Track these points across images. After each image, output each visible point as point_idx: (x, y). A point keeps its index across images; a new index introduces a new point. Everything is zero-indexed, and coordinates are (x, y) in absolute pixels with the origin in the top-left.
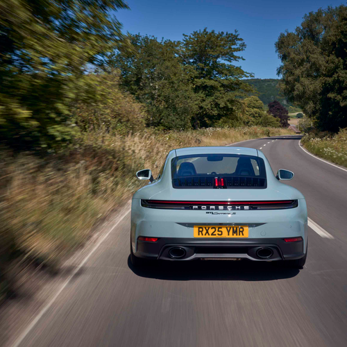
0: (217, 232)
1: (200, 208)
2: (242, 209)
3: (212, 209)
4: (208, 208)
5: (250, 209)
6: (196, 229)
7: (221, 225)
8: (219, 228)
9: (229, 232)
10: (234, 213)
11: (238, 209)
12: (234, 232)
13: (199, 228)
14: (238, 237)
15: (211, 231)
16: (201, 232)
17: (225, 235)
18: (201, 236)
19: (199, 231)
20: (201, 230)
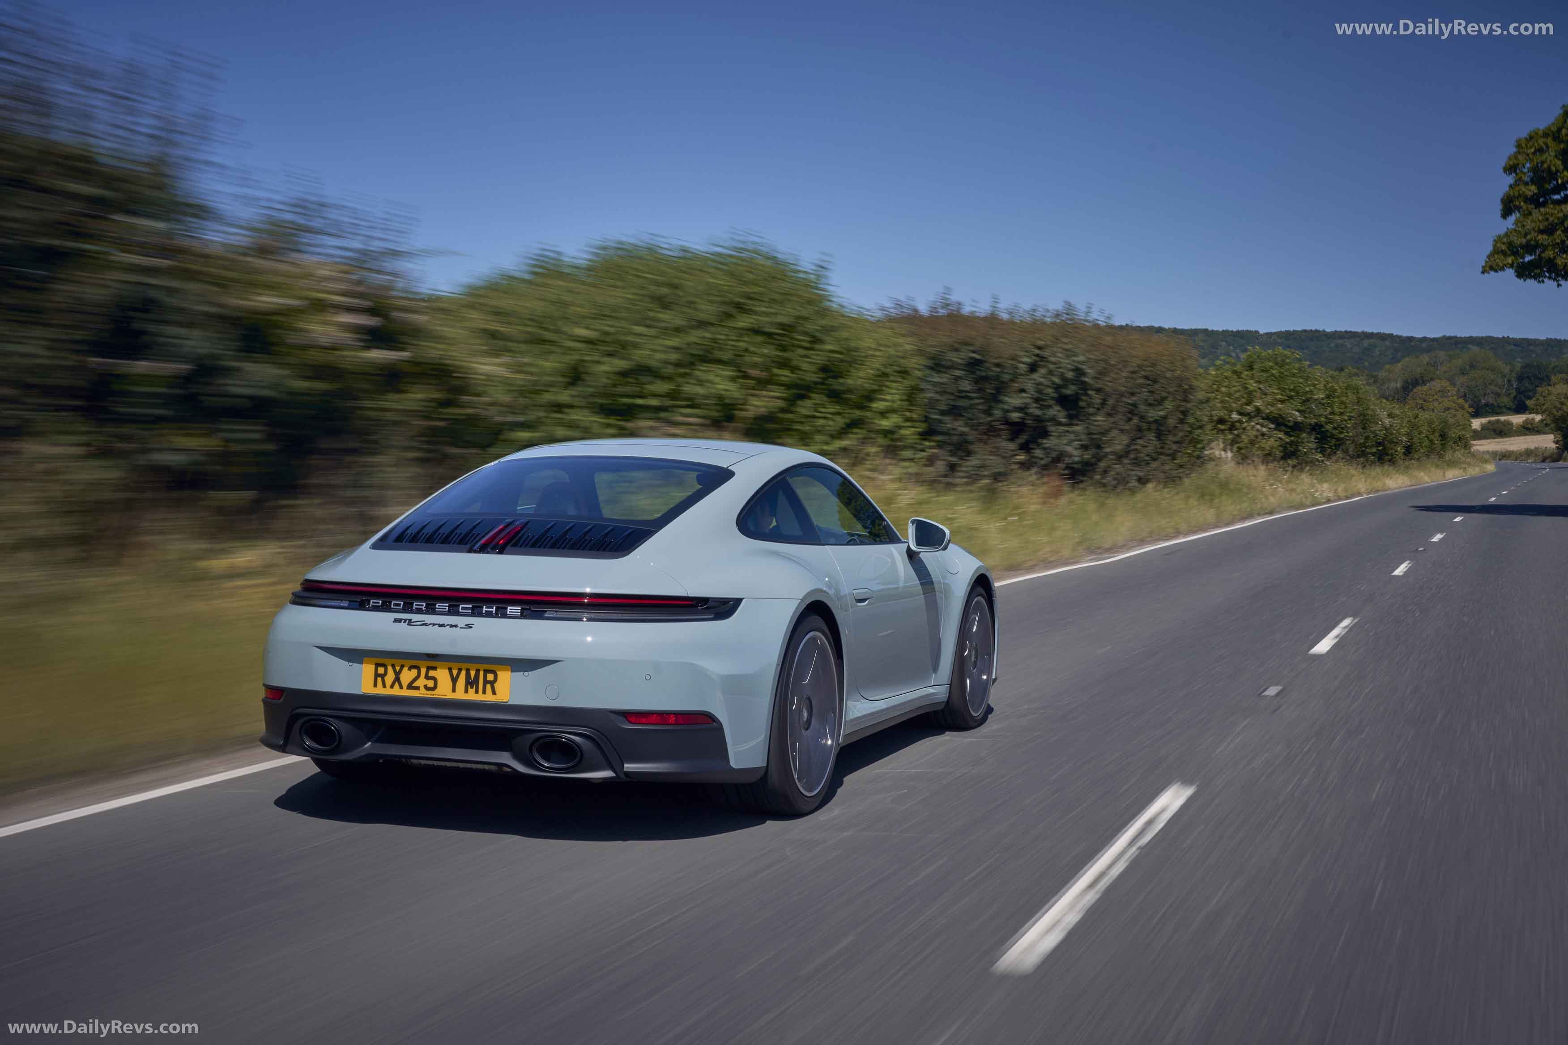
0: (422, 681)
1: (385, 608)
2: (502, 614)
3: (419, 611)
4: (407, 609)
5: (523, 616)
6: (368, 669)
7: (433, 659)
8: (429, 668)
9: (454, 680)
10: (469, 626)
11: (489, 615)
12: (471, 683)
13: (378, 665)
14: (480, 697)
15: (407, 676)
16: (383, 676)
17: (444, 691)
18: (380, 691)
19: (377, 675)
20: (381, 670)
